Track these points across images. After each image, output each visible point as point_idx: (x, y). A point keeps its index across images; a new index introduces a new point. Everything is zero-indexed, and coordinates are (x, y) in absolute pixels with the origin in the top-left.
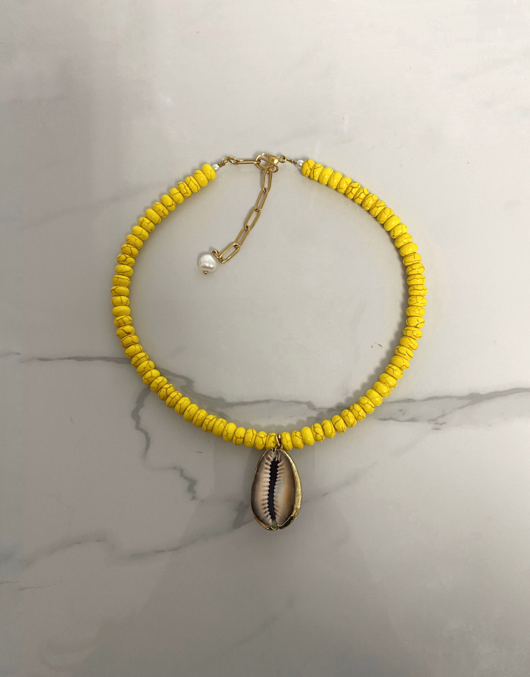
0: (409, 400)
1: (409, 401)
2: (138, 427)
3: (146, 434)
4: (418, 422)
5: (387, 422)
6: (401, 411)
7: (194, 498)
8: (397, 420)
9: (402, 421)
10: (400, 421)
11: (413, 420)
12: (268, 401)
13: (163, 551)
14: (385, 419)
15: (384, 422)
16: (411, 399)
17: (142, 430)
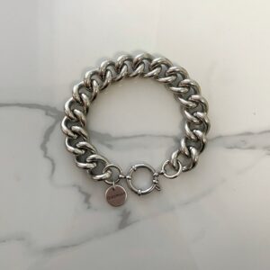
1: (249, 134)
2: (46, 156)
3: (52, 160)
5: (233, 150)
6: (243, 141)
7: (89, 208)
8: (241, 148)
9: (244, 149)
11: (252, 148)
12: (143, 136)
13: (67, 247)
14: (231, 148)
15: (230, 150)
17: (48, 158)
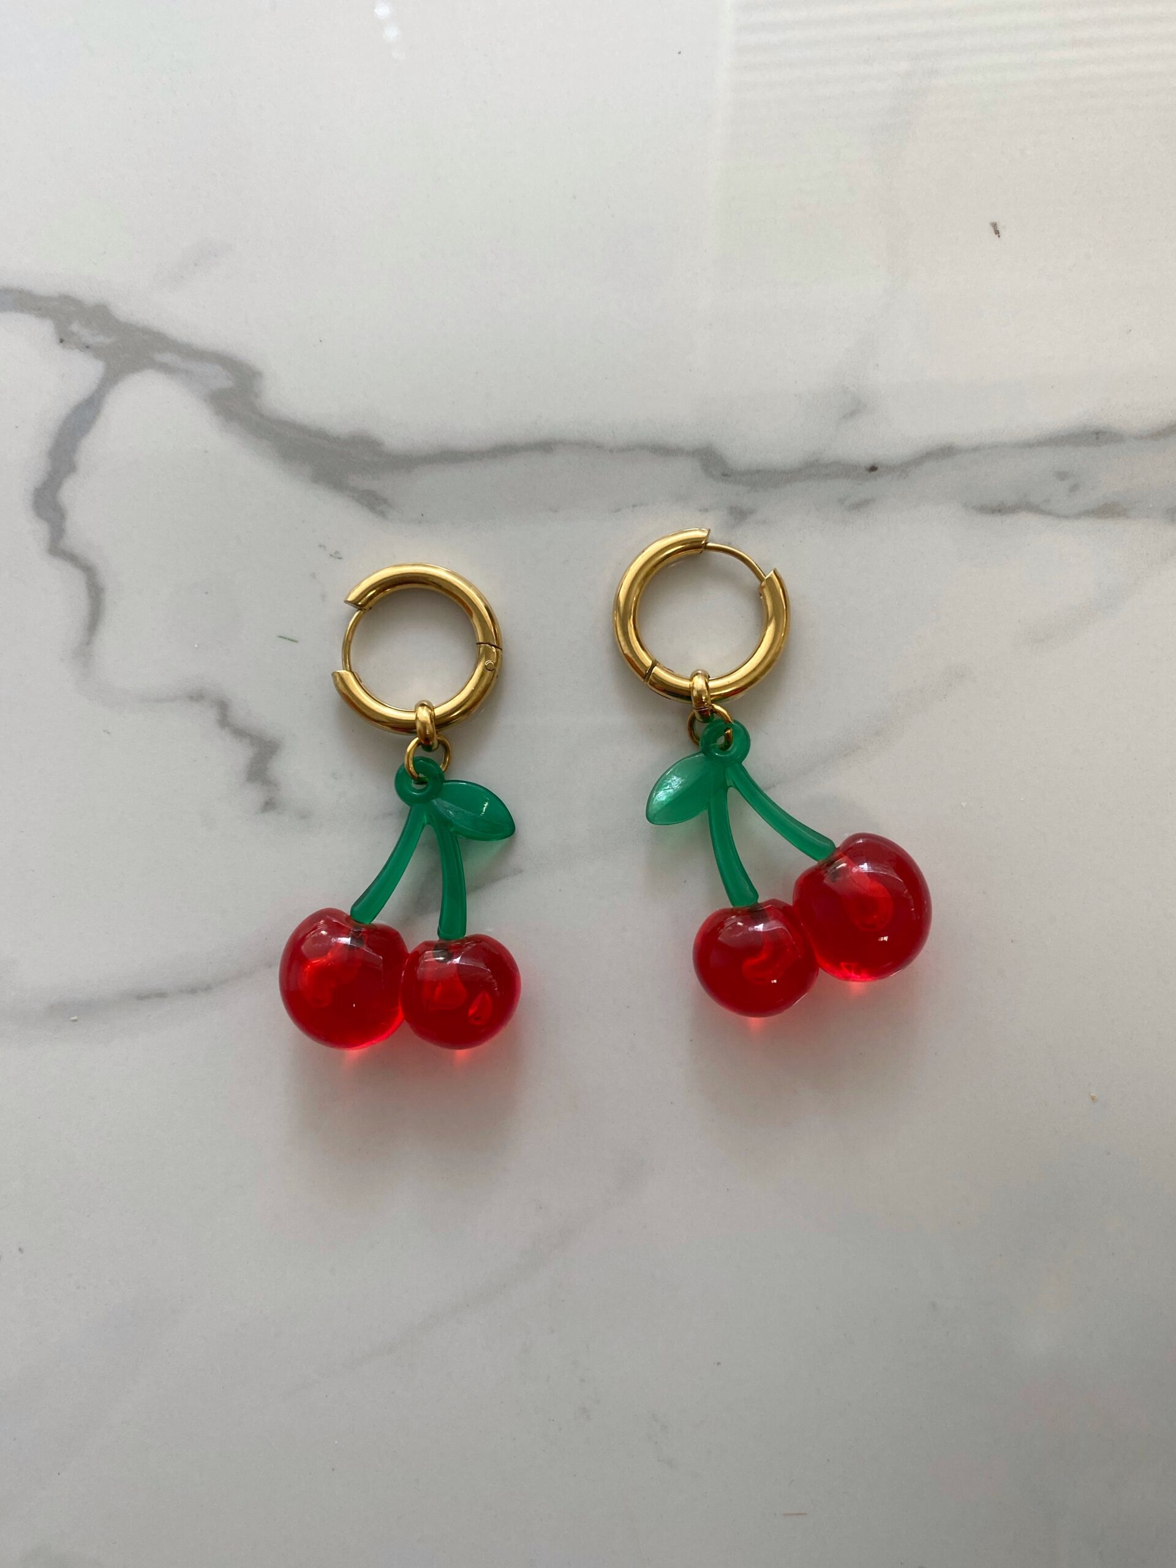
0: (1097, 433)
1: (1098, 437)
2: (57, 547)
3: (89, 571)
4: (1128, 517)
5: (1009, 520)
6: (1062, 476)
7: (269, 805)
8: (1049, 513)
9: (1066, 517)
10: (1059, 516)
11: (1109, 510)
12: (546, 447)
14: (1000, 509)
15: (996, 521)
16: (1105, 433)
17: (72, 558)
